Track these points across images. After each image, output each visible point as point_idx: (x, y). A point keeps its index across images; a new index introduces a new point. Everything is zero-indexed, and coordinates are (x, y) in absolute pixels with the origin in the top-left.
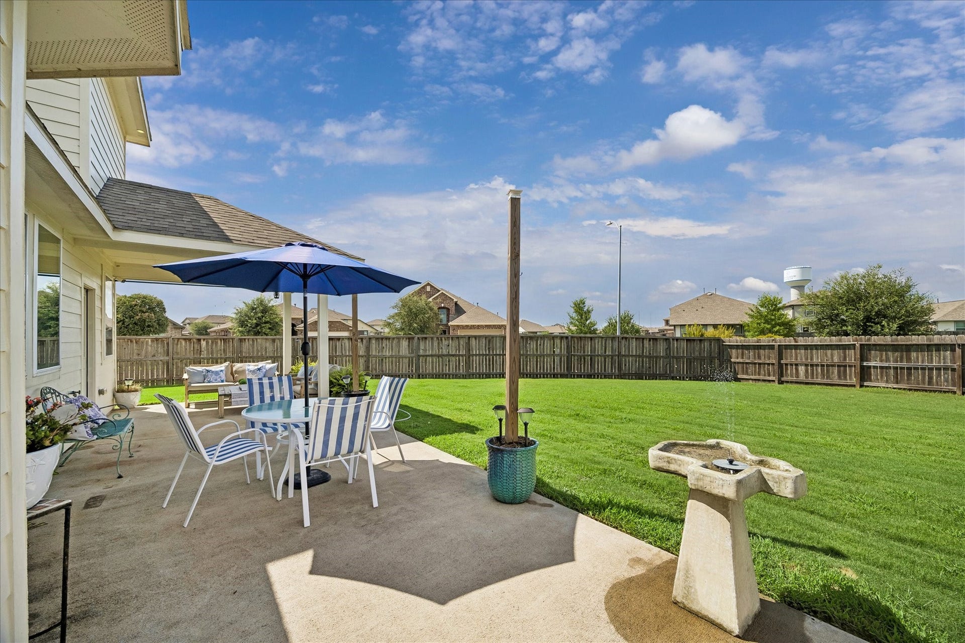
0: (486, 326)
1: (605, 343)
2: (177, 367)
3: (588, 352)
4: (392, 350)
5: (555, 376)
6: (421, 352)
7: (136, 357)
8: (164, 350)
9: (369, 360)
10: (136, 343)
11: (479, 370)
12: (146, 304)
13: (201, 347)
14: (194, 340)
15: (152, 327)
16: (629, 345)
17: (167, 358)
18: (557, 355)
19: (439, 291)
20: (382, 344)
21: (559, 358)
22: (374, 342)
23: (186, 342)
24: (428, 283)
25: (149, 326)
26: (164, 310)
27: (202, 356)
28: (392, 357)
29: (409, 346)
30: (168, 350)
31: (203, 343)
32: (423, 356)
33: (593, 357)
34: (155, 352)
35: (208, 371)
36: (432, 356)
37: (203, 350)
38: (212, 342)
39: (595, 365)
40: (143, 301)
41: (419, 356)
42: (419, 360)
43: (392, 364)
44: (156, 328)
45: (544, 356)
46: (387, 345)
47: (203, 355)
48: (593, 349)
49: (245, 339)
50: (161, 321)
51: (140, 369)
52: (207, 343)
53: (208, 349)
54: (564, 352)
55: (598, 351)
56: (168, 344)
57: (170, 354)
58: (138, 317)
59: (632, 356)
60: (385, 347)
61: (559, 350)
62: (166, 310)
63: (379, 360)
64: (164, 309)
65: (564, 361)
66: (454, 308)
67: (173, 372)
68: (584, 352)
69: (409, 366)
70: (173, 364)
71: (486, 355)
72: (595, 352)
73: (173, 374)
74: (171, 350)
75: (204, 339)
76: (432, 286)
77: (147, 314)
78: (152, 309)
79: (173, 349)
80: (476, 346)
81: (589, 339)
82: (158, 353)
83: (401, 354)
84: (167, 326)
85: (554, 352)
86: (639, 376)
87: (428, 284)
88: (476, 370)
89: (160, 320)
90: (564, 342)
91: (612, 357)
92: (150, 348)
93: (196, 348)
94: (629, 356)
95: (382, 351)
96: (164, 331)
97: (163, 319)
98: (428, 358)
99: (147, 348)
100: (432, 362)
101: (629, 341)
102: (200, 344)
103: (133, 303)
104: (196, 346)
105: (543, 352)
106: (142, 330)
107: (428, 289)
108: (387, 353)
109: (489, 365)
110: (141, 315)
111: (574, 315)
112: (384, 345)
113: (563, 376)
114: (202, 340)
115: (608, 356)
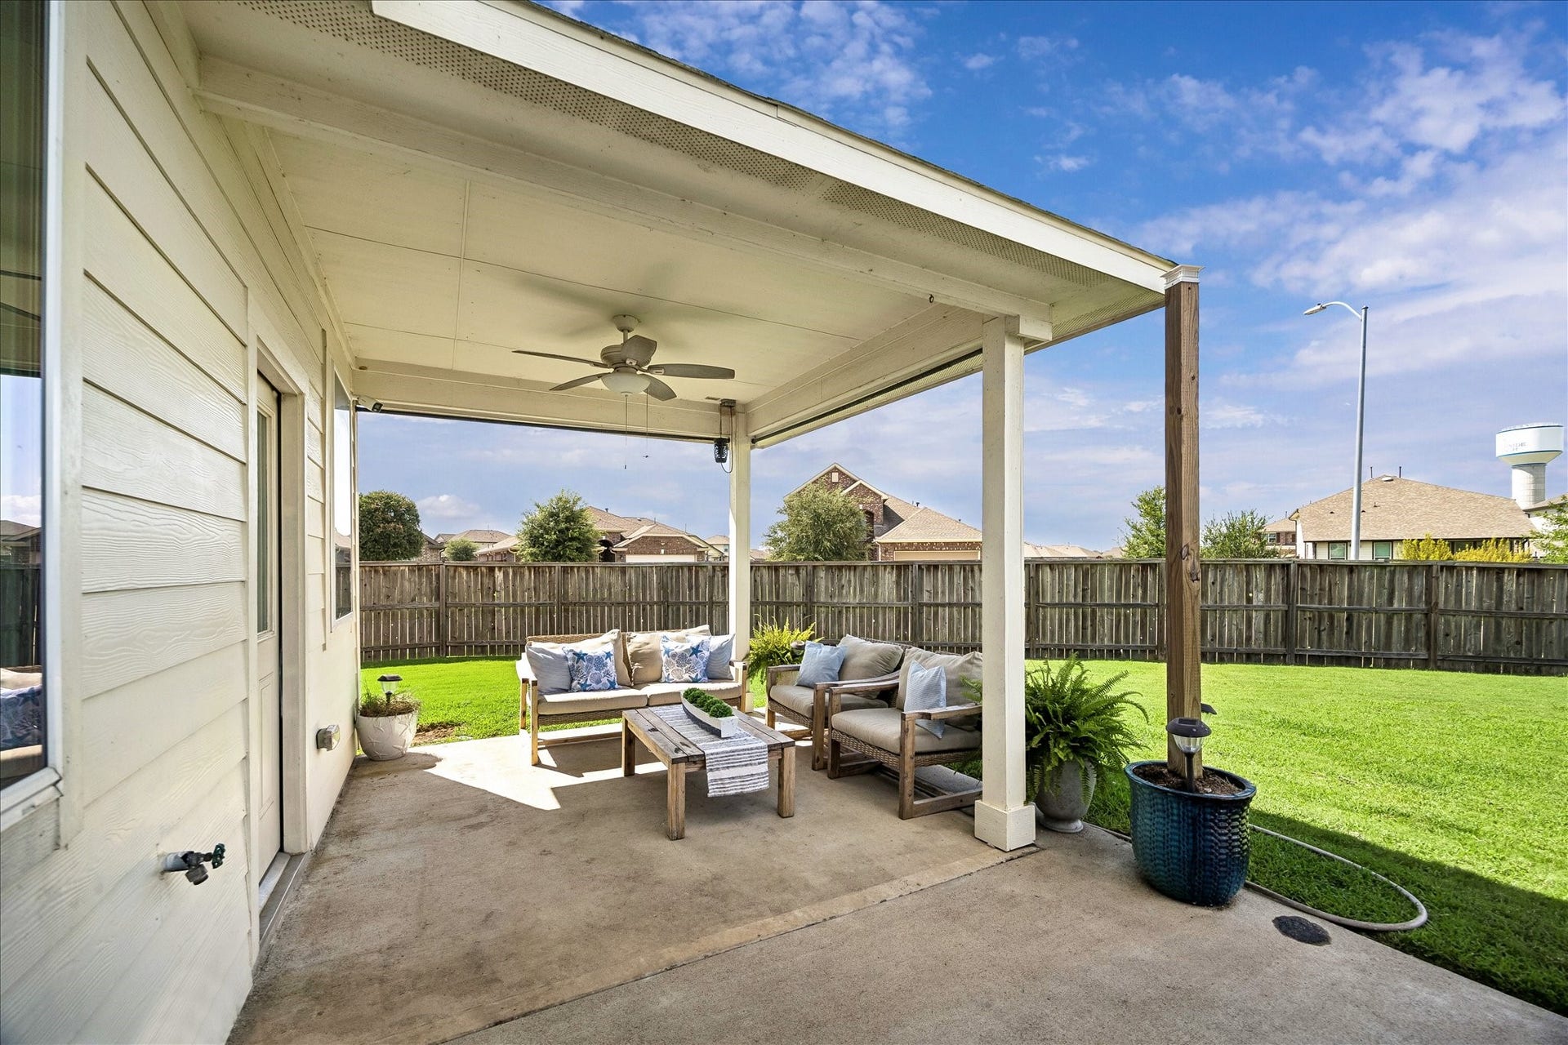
0: (947, 544)
1: (1392, 581)
2: (454, 622)
3: (1341, 601)
4: (862, 591)
5: (1250, 658)
6: (926, 598)
7: (384, 602)
8: (431, 588)
9: (812, 612)
10: (384, 574)
11: (1061, 637)
12: (389, 508)
13: (494, 582)
14: (483, 569)
15: (400, 546)
16: (1459, 585)
17: (436, 605)
18: (1258, 609)
19: (855, 481)
20: (840, 580)
21: (1262, 615)
22: (822, 574)
23: (468, 574)
24: (835, 468)
25: (395, 545)
26: (416, 519)
27: (496, 602)
28: (861, 606)
29: (898, 583)
30: (438, 588)
31: (499, 575)
32: (929, 605)
33: (1355, 615)
34: (417, 592)
35: (580, 657)
36: (950, 605)
37: (498, 588)
38: (515, 574)
39: (1359, 632)
40: (386, 503)
41: (921, 605)
42: (921, 613)
43: (861, 621)
44: (406, 548)
45: (1223, 609)
46: (850, 581)
47: (499, 598)
48: (1355, 595)
49: (572, 568)
50: (412, 537)
51: (391, 625)
52: (506, 575)
53: (507, 587)
54: (1277, 602)
55: (1370, 599)
56: (438, 576)
57: (443, 597)
58: (379, 530)
59: (1467, 612)
60: (846, 585)
61: (1261, 596)
62: (420, 518)
63: (833, 613)
64: (417, 516)
65: (1276, 622)
66: (881, 513)
67: (447, 630)
68: (1330, 603)
69: (898, 627)
70: (447, 616)
71: (1076, 605)
72: (1360, 602)
73: (447, 636)
74: (443, 590)
75: (500, 568)
76: (841, 473)
77: (392, 525)
78: (399, 517)
79: (447, 585)
80: (1053, 585)
81: (1346, 571)
82: (420, 593)
83: (880, 600)
84: (421, 545)
85: (1249, 600)
86: (1487, 664)
87: (835, 470)
88: (1052, 639)
89: (411, 535)
90: (1277, 577)
91: (1409, 616)
92: (407, 584)
93: (486, 586)
94: (1457, 612)
95: (840, 594)
96: (417, 553)
97: (416, 534)
98: (940, 609)
99: (402, 585)
100: (951, 619)
101: (1459, 574)
102: (494, 576)
103: (373, 506)
104: (486, 580)
105: (1221, 600)
106: (386, 552)
107: (835, 477)
108: (852, 600)
109: (1084, 628)
110: (384, 528)
111: (1140, 521)
112: (844, 581)
113: (1270, 658)
114: (496, 569)
115: (1397, 612)
